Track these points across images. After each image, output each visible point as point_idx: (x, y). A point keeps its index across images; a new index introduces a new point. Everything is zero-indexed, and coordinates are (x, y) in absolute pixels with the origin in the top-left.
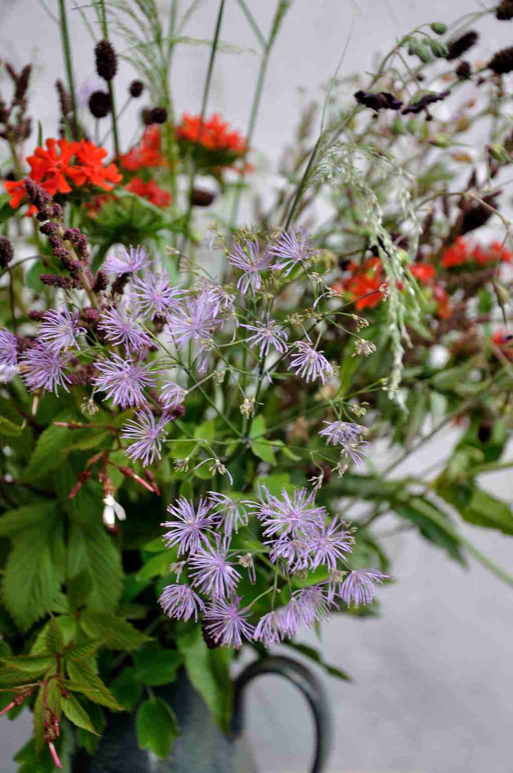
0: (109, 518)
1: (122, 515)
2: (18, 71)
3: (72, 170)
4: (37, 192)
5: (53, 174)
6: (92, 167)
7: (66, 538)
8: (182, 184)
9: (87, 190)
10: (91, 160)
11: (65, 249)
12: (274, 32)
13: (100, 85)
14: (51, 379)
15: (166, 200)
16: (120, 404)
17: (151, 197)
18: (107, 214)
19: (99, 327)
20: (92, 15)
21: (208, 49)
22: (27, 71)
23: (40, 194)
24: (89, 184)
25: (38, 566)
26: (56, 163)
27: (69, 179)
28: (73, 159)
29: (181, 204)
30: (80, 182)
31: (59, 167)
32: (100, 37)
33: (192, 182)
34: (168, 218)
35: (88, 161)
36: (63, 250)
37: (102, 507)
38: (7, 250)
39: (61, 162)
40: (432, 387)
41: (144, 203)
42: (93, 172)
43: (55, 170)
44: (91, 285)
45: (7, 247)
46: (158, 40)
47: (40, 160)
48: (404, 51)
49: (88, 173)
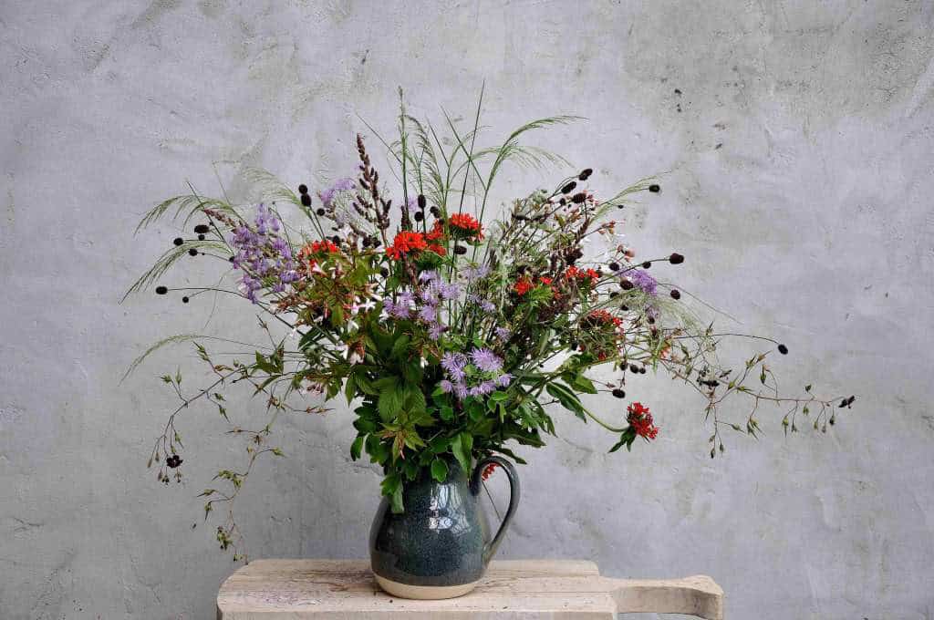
0: (423, 365)
1: (427, 364)
2: (386, 202)
3: (409, 243)
7: (403, 389)
8: (452, 243)
9: (415, 250)
12: (489, 184)
13: (420, 210)
15: (444, 253)
17: (438, 252)
18: (421, 258)
20: (416, 184)
21: (461, 194)
22: (390, 202)
24: (415, 248)
25: (392, 400)
27: (408, 246)
29: (451, 252)
30: (413, 247)
32: (420, 193)
33: (456, 243)
34: (445, 259)
37: (420, 360)
40: (551, 327)
41: (435, 254)
46: (442, 191)
48: (531, 199)
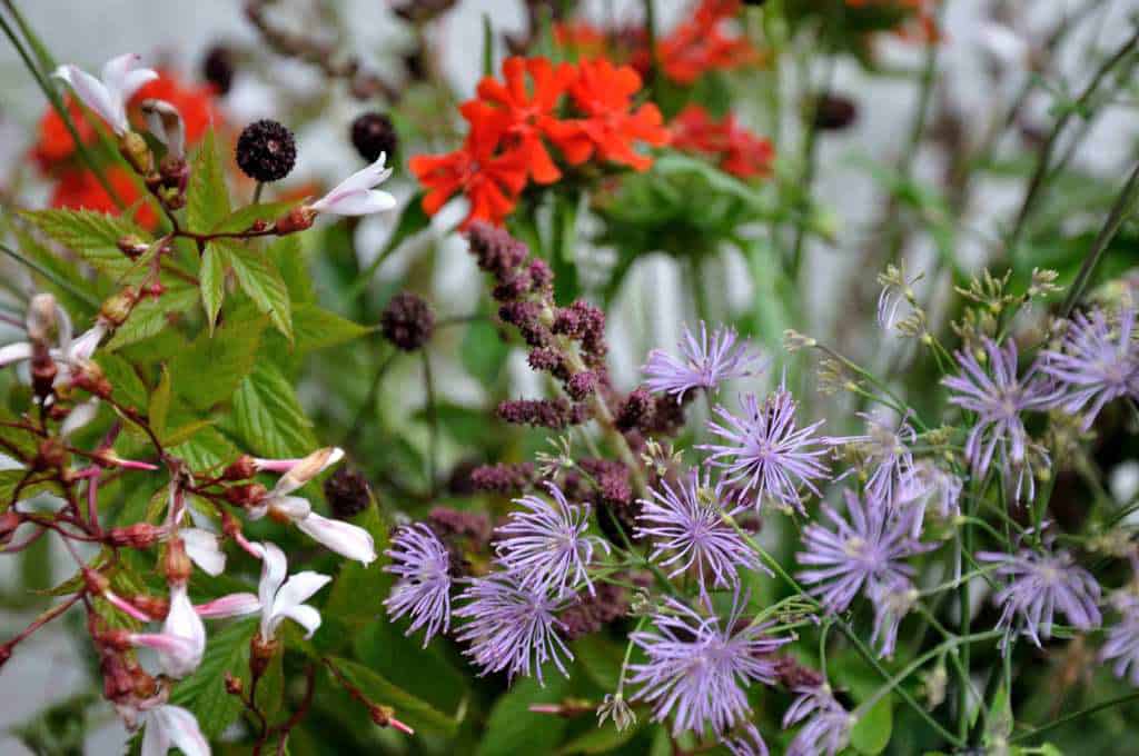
3: (562, 128)
4: (498, 249)
5: (517, 139)
6: (603, 117)
9: (594, 172)
10: (604, 103)
11: (555, 351)
14: (527, 650)
16: (693, 730)
19: (638, 532)
23: (504, 251)
24: (598, 159)
26: (524, 114)
27: (553, 146)
28: (559, 101)
30: (580, 155)
31: (531, 121)
35: (596, 106)
36: (551, 353)
38: (420, 322)
39: (535, 110)
42: (607, 130)
43: (523, 128)
44: (613, 413)
45: (420, 312)
47: (488, 107)
49: (597, 135)
